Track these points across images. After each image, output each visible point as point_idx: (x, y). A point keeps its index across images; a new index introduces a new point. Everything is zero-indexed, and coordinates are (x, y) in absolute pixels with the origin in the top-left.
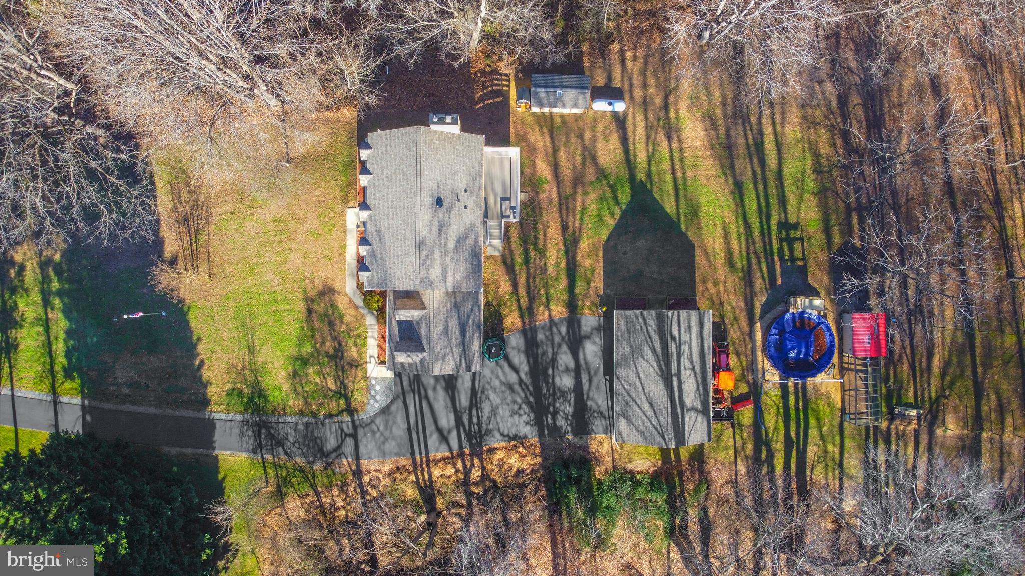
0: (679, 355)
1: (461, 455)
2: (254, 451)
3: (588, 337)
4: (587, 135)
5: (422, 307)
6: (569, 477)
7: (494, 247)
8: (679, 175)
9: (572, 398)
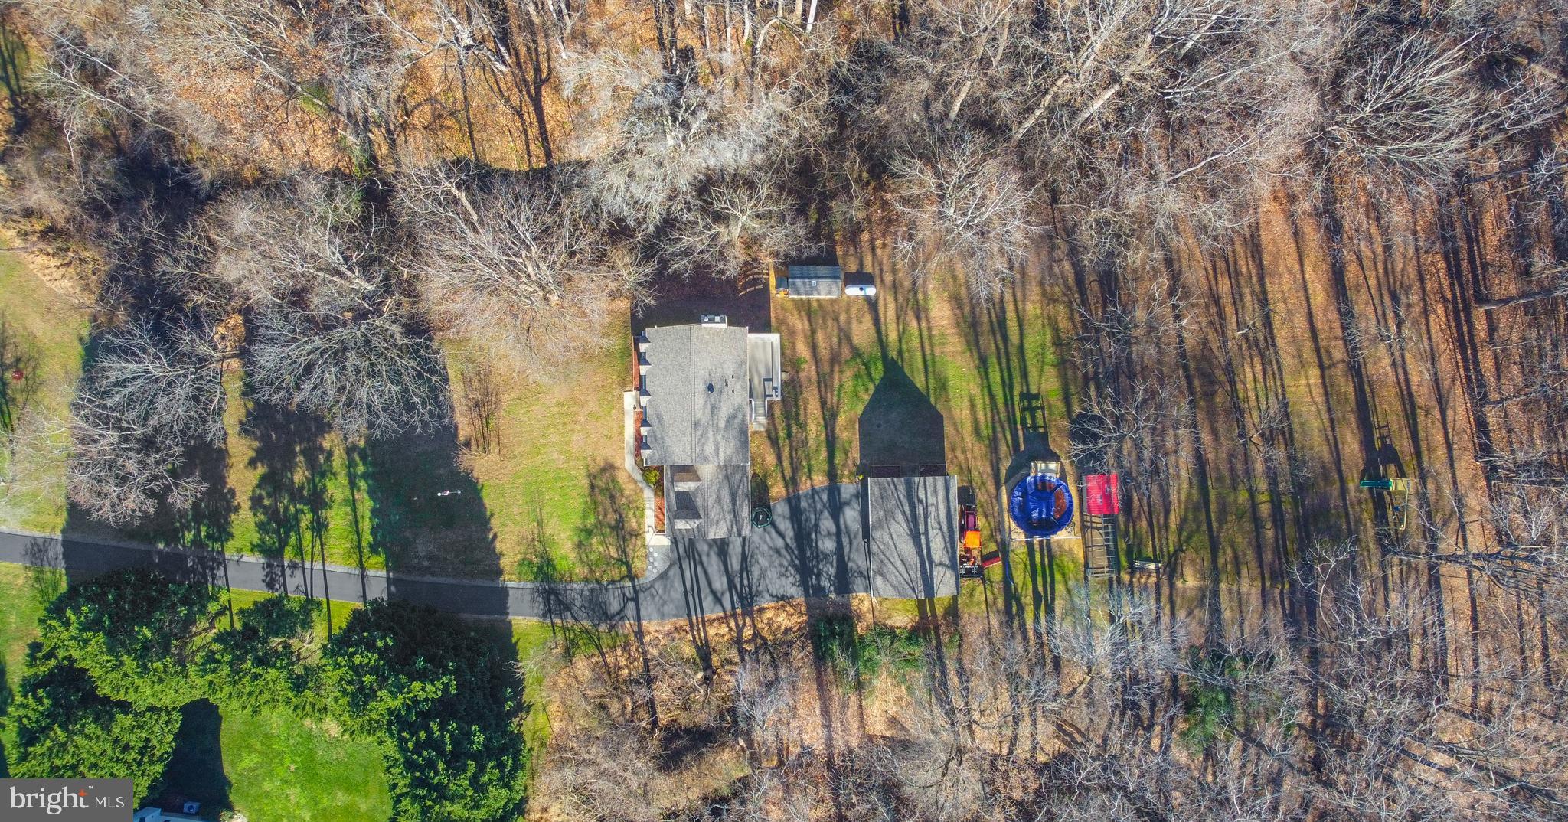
0: (926, 517)
1: (734, 615)
2: (544, 616)
3: (848, 504)
4: (843, 318)
5: (699, 480)
6: (832, 632)
7: (758, 423)
8: (928, 351)
9: (834, 559)
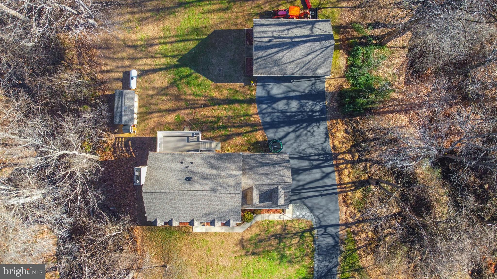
0: (280, 37)
1: (337, 165)
3: (268, 92)
4: (151, 92)
5: (251, 189)
6: (350, 103)
7: (216, 146)
8: (174, 39)
9: (303, 102)
